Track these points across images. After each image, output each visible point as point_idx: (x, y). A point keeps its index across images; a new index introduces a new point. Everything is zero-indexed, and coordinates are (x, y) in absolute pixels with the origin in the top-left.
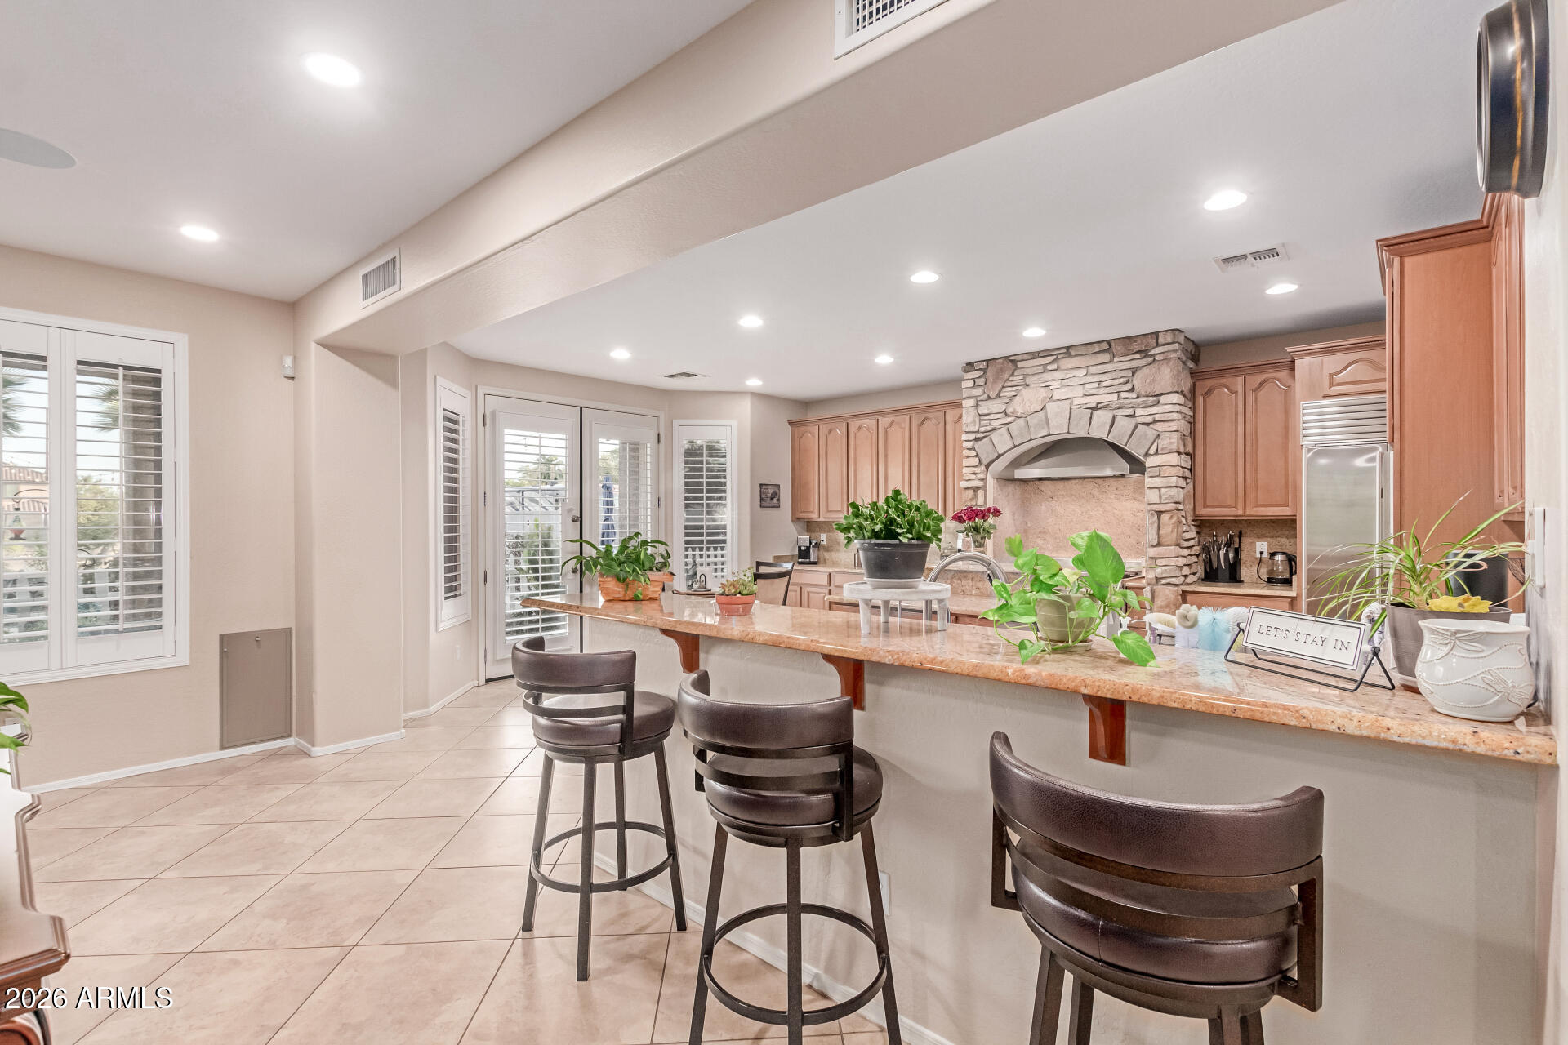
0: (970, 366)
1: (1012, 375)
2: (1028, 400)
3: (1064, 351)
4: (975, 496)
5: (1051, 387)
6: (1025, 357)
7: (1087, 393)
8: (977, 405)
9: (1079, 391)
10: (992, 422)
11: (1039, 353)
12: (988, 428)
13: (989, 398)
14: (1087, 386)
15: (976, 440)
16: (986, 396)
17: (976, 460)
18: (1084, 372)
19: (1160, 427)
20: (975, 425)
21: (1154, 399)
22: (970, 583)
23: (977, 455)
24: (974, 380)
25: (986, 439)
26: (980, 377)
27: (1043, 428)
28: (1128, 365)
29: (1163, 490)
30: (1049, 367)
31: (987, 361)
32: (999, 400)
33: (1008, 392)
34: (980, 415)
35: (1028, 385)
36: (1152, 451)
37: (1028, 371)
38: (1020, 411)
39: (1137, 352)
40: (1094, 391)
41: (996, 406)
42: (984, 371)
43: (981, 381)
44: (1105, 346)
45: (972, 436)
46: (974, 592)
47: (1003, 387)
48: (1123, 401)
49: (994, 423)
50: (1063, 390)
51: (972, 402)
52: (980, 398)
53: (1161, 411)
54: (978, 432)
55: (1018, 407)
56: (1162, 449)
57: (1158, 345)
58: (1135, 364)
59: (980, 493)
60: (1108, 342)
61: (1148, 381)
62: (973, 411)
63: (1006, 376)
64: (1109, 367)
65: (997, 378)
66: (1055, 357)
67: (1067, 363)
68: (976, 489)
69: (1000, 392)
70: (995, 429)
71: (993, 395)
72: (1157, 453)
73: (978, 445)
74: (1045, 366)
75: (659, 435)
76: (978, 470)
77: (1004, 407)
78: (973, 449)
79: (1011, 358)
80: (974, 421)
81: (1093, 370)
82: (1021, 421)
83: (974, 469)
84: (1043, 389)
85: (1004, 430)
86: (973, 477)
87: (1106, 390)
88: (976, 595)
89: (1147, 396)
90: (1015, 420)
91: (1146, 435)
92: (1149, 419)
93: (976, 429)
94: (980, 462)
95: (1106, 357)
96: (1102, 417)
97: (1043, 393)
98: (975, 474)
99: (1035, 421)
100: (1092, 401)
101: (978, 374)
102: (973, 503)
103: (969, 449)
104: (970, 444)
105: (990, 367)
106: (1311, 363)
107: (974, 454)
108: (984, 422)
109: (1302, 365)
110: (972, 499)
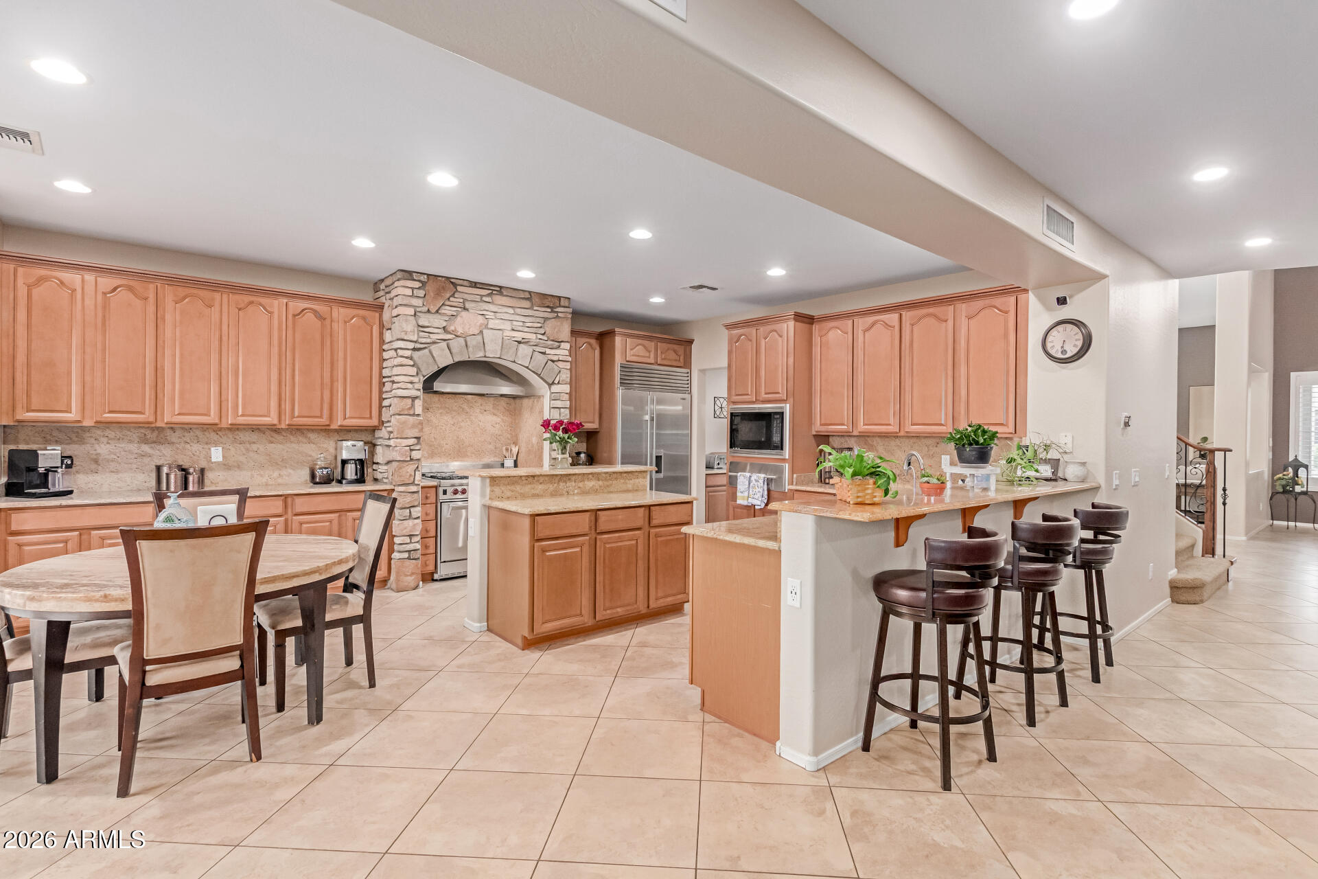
0: (409, 274)
1: (453, 296)
2: (467, 322)
3: (498, 289)
4: (413, 406)
5: (487, 317)
6: (465, 283)
7: (515, 329)
8: (415, 315)
9: (507, 326)
10: (431, 335)
11: (476, 283)
12: (429, 341)
13: (429, 311)
14: (515, 323)
15: (414, 349)
16: (425, 309)
17: (413, 371)
18: (511, 311)
19: (561, 364)
20: (414, 335)
21: (557, 344)
22: (573, 484)
23: (413, 366)
24: (413, 289)
25: (426, 350)
26: (419, 288)
27: (480, 350)
28: (542, 315)
29: (562, 409)
30: (484, 299)
31: (428, 275)
32: (437, 316)
33: (447, 310)
34: (419, 326)
35: (467, 310)
36: (556, 382)
37: (466, 296)
38: (460, 331)
39: (548, 307)
40: (520, 329)
41: (438, 321)
42: (424, 283)
43: (421, 293)
44: (527, 295)
45: (411, 345)
46: (576, 491)
47: (443, 304)
48: (538, 341)
49: (434, 337)
50: (497, 321)
51: (411, 311)
52: (418, 309)
53: (562, 354)
54: (415, 342)
55: (459, 325)
56: (563, 381)
57: (560, 306)
58: (546, 315)
60: (530, 292)
61: (556, 330)
62: (413, 320)
63: (448, 295)
64: (530, 312)
65: (438, 294)
66: (491, 291)
67: (499, 299)
69: (439, 308)
70: (434, 343)
71: (433, 309)
72: (558, 383)
73: (416, 355)
74: (482, 296)
76: (415, 379)
77: (444, 324)
78: (411, 358)
79: (452, 280)
80: (413, 331)
81: (518, 311)
82: (461, 340)
83: (412, 378)
84: (480, 317)
85: (444, 344)
86: (410, 386)
87: (526, 329)
88: (577, 493)
89: (553, 341)
90: (454, 338)
91: (554, 369)
92: (555, 358)
93: (415, 340)
94: (417, 374)
95: (527, 304)
96: (525, 350)
97: (481, 320)
98: (411, 383)
99: (474, 343)
100: (519, 336)
101: (417, 285)
102: (412, 412)
103: (407, 358)
104: (408, 353)
105: (431, 282)
106: (622, 340)
107: (412, 363)
108: (422, 334)
109: (618, 340)
110: (410, 409)
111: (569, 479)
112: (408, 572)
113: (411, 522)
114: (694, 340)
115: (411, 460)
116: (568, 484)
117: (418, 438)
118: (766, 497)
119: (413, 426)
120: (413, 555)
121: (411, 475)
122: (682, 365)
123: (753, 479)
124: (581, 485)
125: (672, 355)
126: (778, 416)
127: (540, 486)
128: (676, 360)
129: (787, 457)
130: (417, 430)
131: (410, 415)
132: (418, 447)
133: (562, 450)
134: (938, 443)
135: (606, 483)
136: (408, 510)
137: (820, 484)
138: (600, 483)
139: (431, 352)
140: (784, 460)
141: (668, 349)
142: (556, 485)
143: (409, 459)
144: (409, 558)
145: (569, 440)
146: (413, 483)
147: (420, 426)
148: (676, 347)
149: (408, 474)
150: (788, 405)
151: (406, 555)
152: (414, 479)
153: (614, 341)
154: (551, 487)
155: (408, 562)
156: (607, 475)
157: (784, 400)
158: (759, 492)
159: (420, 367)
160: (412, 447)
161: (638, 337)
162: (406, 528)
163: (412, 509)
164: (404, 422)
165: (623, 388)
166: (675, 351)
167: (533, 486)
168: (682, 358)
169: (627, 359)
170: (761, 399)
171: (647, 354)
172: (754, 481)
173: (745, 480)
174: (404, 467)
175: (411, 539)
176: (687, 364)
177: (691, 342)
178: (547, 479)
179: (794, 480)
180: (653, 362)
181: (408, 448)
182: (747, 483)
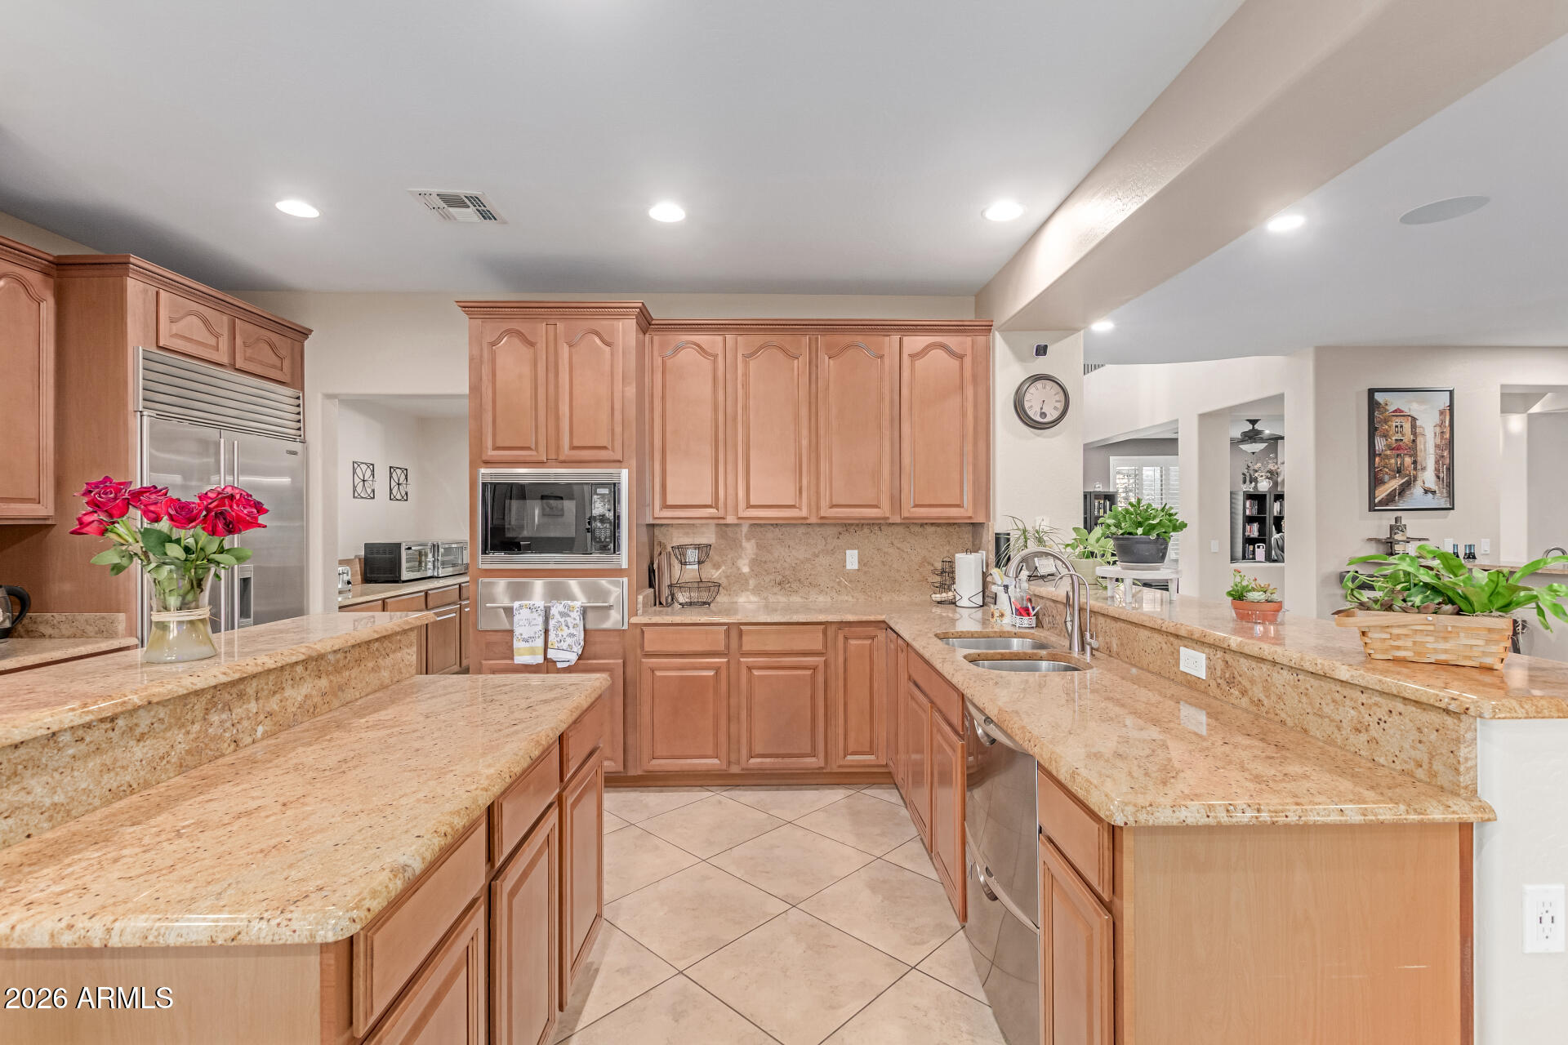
46: (260, 729)
88: (267, 735)
106: (145, 291)
109: (135, 288)
111: (241, 695)
114: (311, 331)
116: (238, 711)
118: (582, 643)
122: (287, 379)
123: (554, 611)
124: (274, 704)
125: (268, 356)
126: (605, 491)
127: (139, 751)
128: (274, 367)
129: (625, 565)
133: (184, 597)
134: (840, 534)
135: (337, 679)
137: (658, 608)
138: (323, 683)
140: (618, 572)
141: (258, 339)
142: (196, 727)
145: (218, 557)
148: (275, 338)
150: (625, 473)
153: (123, 290)
154: (180, 740)
156: (340, 656)
157: (619, 461)
158: (571, 635)
161: (190, 293)
165: (153, 413)
166: (272, 347)
167: (107, 758)
168: (287, 364)
169: (161, 344)
170: (562, 458)
171: (212, 341)
172: (558, 616)
173: (535, 615)
176: (296, 380)
177: (305, 333)
178: (162, 713)
179: (640, 606)
180: (225, 360)
182: (540, 620)
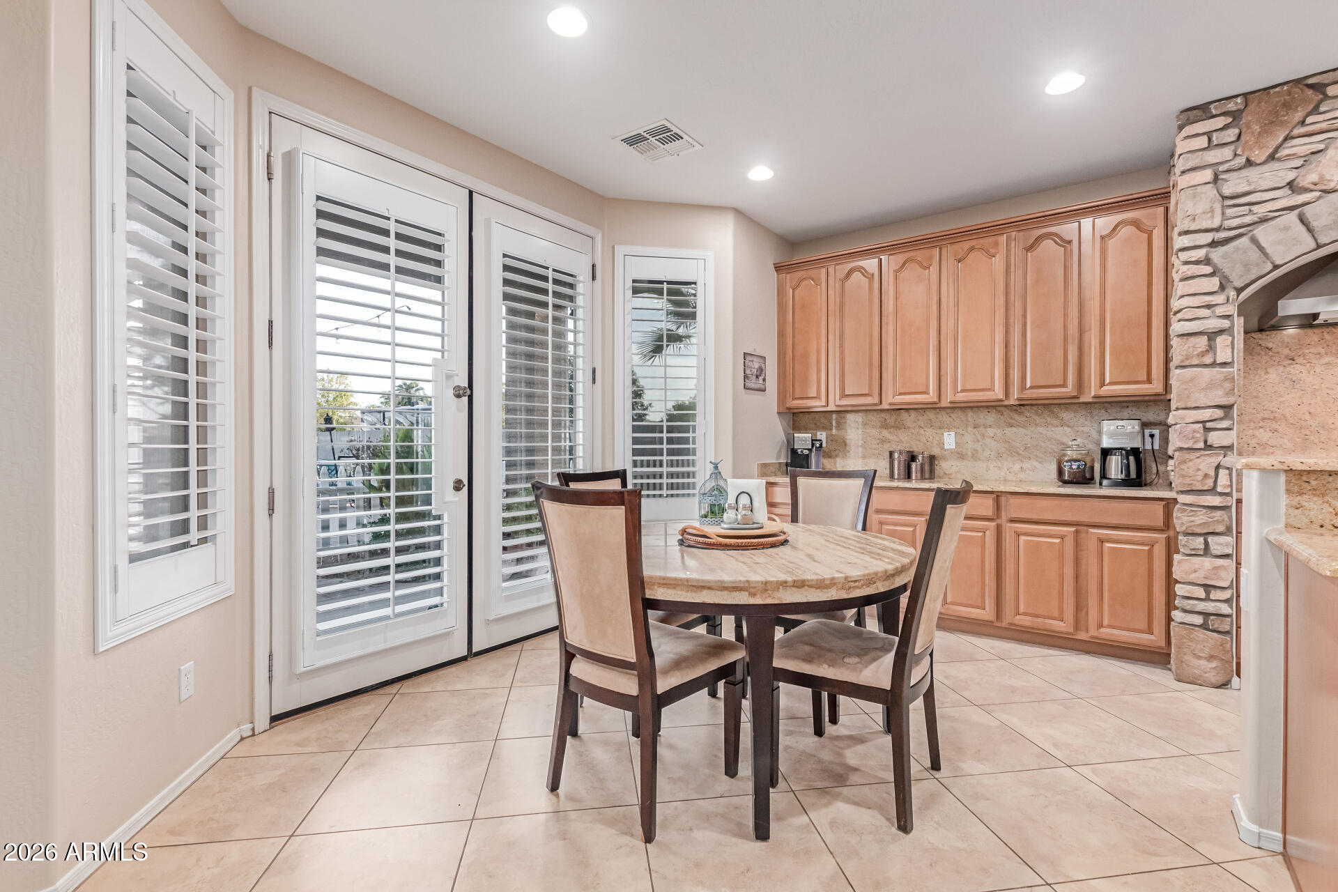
0: (1201, 111)
1: (1314, 112)
4: (1211, 348)
8: (1216, 179)
10: (1254, 208)
12: (1247, 220)
13: (1249, 163)
15: (1214, 244)
16: (1241, 161)
17: (1214, 283)
20: (1212, 217)
23: (1213, 274)
24: (1209, 134)
25: (1244, 239)
26: (1225, 127)
31: (1245, 95)
32: (1272, 165)
33: (1301, 146)
34: (1224, 198)
38: (1334, 178)
41: (1272, 176)
42: (1235, 115)
43: (1231, 134)
45: (1207, 238)
47: (1288, 138)
49: (1262, 209)
51: (1208, 175)
52: (1221, 168)
54: (1217, 230)
55: (1329, 171)
59: (1222, 341)
62: (1211, 191)
63: (1300, 115)
65: (1274, 121)
68: (1212, 336)
69: (1277, 148)
70: (1264, 220)
71: (1262, 155)
73: (1217, 255)
75: (593, 266)
76: (1220, 299)
77: (1291, 176)
78: (1207, 261)
79: (1310, 81)
80: (1212, 211)
83: (1211, 299)
85: (1290, 218)
86: (1204, 312)
90: (1321, 197)
93: (1216, 223)
94: (1222, 288)
98: (1208, 306)
101: (1221, 122)
102: (1208, 360)
103: (1197, 263)
104: (1200, 253)
105: (1252, 106)
107: (1208, 270)
108: (1230, 212)
110: (1203, 354)
112: (1201, 650)
113: (1207, 563)
115: (1208, 447)
117: (1227, 408)
119: (1211, 385)
120: (1214, 623)
121: (1206, 476)
130: (1220, 392)
131: (1206, 366)
132: (1225, 424)
136: (1201, 539)
139: (1254, 241)
143: (1201, 445)
144: (1204, 626)
146: (1212, 491)
147: (1227, 385)
149: (1201, 474)
151: (1199, 620)
152: (1215, 482)
155: (1201, 634)
159: (1227, 272)
160: (1209, 425)
162: (1195, 571)
163: (1210, 539)
164: (1192, 380)
174: (1191, 460)
175: (1208, 593)
181: (1201, 425)
